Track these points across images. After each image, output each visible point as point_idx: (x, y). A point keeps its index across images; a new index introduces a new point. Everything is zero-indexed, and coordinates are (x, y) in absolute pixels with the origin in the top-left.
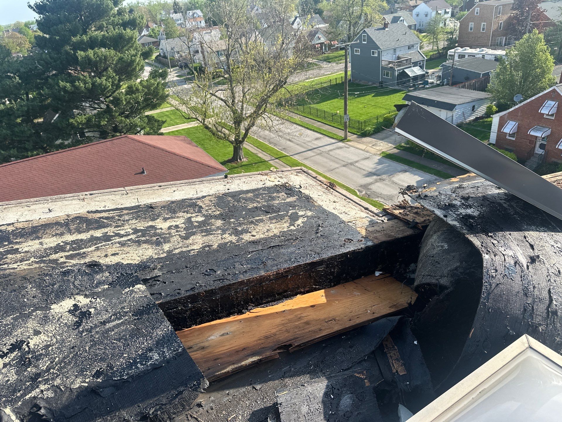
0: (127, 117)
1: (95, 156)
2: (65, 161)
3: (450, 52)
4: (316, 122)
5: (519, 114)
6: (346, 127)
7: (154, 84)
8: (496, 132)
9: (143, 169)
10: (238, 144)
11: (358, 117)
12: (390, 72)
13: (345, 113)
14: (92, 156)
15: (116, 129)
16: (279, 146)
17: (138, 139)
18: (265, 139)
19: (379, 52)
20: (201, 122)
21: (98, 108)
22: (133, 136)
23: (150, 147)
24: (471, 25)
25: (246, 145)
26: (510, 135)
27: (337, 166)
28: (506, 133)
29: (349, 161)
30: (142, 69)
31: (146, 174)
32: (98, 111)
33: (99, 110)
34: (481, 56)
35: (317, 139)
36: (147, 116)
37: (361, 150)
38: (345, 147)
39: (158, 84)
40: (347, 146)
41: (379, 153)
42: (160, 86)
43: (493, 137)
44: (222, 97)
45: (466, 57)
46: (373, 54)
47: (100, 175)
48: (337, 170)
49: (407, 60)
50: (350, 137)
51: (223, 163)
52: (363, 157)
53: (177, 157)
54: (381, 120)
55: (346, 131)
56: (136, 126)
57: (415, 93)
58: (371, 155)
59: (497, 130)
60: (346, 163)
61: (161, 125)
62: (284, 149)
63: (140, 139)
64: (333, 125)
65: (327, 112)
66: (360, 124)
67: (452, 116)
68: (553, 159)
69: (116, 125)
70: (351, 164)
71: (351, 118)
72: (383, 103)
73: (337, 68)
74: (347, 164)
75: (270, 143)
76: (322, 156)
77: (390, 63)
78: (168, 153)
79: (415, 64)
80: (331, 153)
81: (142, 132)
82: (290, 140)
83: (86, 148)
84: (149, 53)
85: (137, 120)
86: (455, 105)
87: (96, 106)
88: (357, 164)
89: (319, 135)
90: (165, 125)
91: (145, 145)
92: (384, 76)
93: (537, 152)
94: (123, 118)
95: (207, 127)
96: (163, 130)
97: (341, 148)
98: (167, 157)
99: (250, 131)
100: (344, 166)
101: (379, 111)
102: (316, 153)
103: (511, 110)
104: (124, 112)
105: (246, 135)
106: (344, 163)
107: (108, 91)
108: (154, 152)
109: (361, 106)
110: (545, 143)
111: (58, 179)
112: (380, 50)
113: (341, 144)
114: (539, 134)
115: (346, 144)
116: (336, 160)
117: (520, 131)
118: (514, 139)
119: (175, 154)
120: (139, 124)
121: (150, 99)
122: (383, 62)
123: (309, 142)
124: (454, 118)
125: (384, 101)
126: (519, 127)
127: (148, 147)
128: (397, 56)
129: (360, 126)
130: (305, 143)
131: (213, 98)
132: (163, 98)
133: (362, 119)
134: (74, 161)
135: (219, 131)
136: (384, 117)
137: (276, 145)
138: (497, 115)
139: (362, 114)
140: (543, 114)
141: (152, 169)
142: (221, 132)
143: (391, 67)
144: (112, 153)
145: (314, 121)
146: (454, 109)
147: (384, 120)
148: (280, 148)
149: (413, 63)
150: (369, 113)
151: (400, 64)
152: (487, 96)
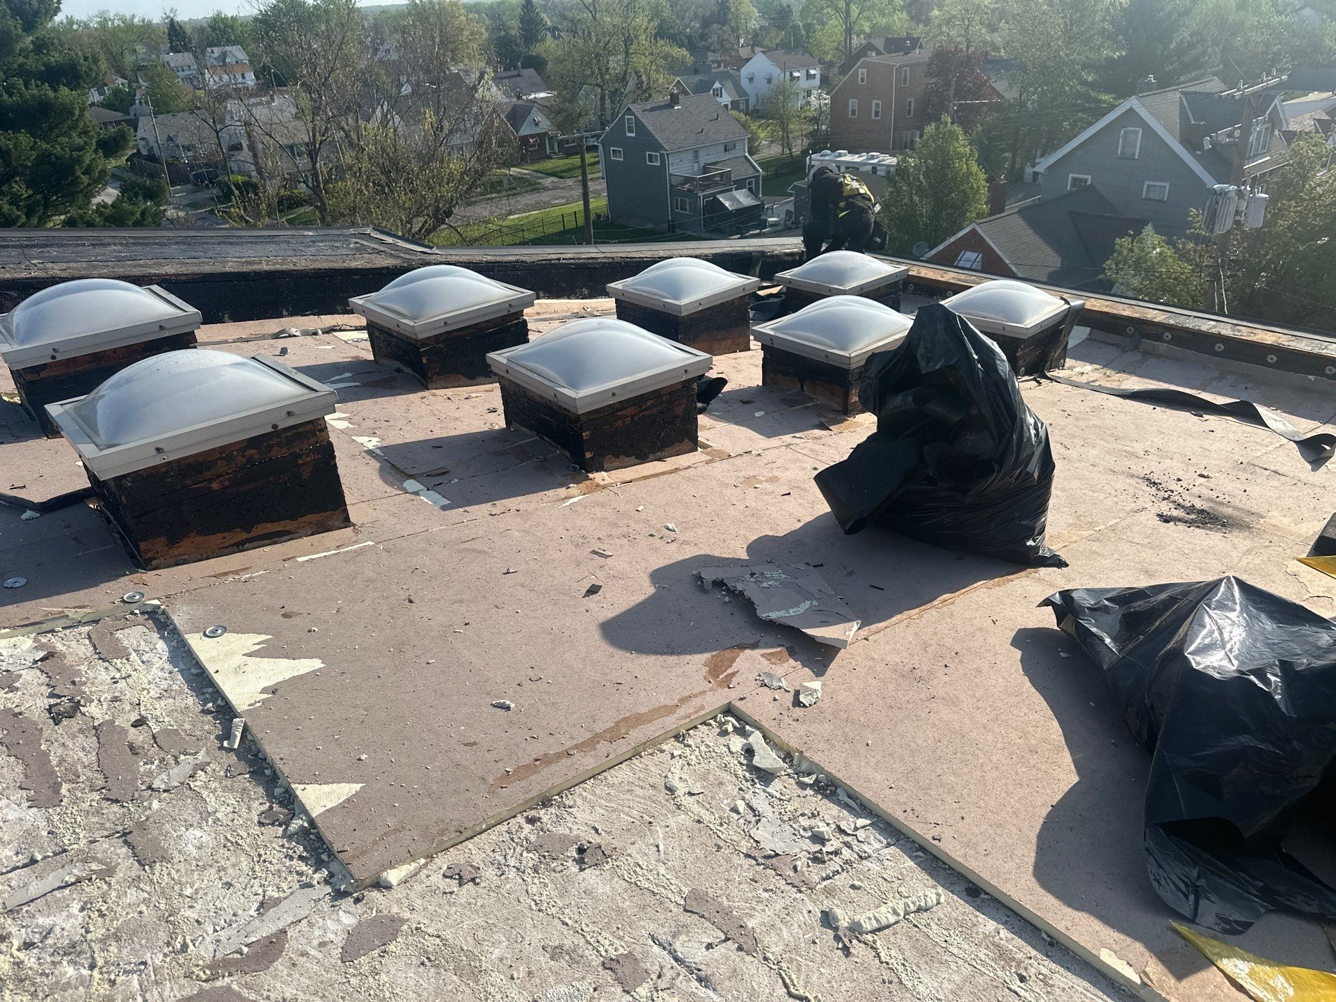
7: (133, 214)
12: (688, 200)
19: (662, 155)
24: (853, 103)
42: (149, 219)
46: (651, 160)
49: (722, 175)
84: (117, 144)
92: (677, 208)
112: (665, 153)
122: (673, 177)
128: (702, 165)
143: (689, 190)
149: (735, 182)
151: (708, 182)
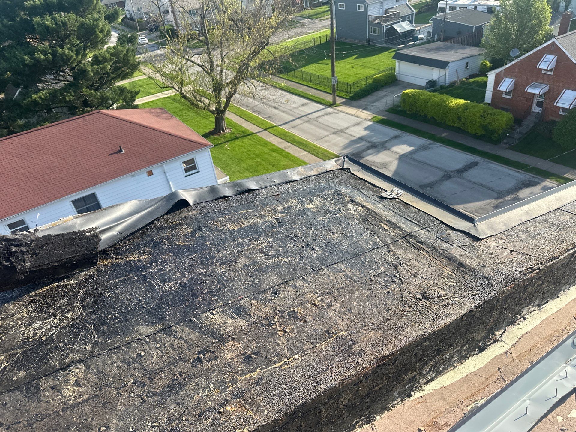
0: (97, 90)
1: (67, 135)
2: (34, 142)
3: (440, 4)
4: (302, 86)
5: (516, 70)
6: (334, 91)
7: (123, 51)
8: (492, 90)
9: (120, 147)
10: (219, 113)
11: (346, 79)
12: (377, 28)
13: (333, 75)
14: (63, 136)
15: (86, 104)
16: (264, 114)
17: (112, 114)
18: (248, 107)
19: (365, 6)
20: (178, 91)
21: (64, 81)
22: (105, 111)
23: (126, 123)
25: (229, 115)
26: (506, 93)
27: (326, 133)
28: (502, 91)
29: (340, 128)
30: (109, 34)
31: (123, 152)
32: (65, 84)
33: (66, 82)
34: (473, 7)
35: (304, 105)
36: (118, 87)
37: (351, 115)
38: (335, 113)
39: (127, 51)
40: (336, 111)
41: (370, 118)
42: (130, 53)
43: (489, 96)
44: (199, 62)
45: (458, 9)
46: (359, 9)
47: (73, 157)
48: (327, 138)
49: (395, 15)
50: (339, 100)
51: (206, 136)
52: (354, 122)
53: (156, 132)
54: (370, 81)
55: (334, 95)
56: (107, 99)
57: (405, 50)
58: (362, 120)
59: (492, 88)
60: (336, 131)
61: (135, 97)
62: (269, 117)
63: (114, 115)
64: (320, 89)
65: (313, 75)
66: (349, 87)
67: (445, 75)
68: (551, 118)
69: (86, 99)
70: (342, 131)
71: (339, 80)
72: (372, 63)
73: (320, 26)
74: (338, 132)
75: (254, 112)
76: (310, 124)
77: (377, 18)
78: (146, 129)
79: (404, 19)
80: (320, 120)
81: (115, 106)
82: (275, 107)
83: (56, 127)
84: (114, 16)
85: (108, 92)
86: (449, 63)
87: (62, 78)
88: (347, 131)
89: (305, 101)
90: (139, 95)
91: (120, 120)
92: (372, 32)
93: (534, 110)
94: (93, 92)
95: (185, 97)
96: (137, 102)
97: (330, 114)
98: (145, 133)
99: (232, 98)
100: (334, 133)
101: (367, 72)
102: (304, 120)
103: (507, 66)
104: (93, 84)
105: (227, 104)
106: (333, 130)
107: (72, 62)
108: (131, 127)
109: (348, 67)
110: (542, 100)
111: (28, 162)
112: (367, 4)
113: (330, 110)
114: (536, 91)
115: (335, 109)
116: (325, 127)
117: (517, 89)
118: (510, 97)
119: (153, 129)
120: (110, 96)
121: (121, 68)
122: (370, 17)
123: (295, 108)
124: (447, 76)
125: (373, 60)
126: (516, 85)
127: (124, 123)
128: (385, 10)
129: (349, 89)
130: (291, 110)
131: (189, 63)
132: (135, 67)
133: (351, 80)
134: (44, 142)
135: (199, 101)
136: (374, 79)
137: (261, 113)
138: (493, 72)
139: (351, 76)
140: (542, 69)
141: (129, 147)
142: (201, 101)
143: (378, 23)
144: (85, 131)
145: (300, 85)
146: (447, 67)
147: (373, 82)
148: (265, 116)
149: (401, 18)
150: (357, 74)
151: (388, 18)
152: (481, 52)
